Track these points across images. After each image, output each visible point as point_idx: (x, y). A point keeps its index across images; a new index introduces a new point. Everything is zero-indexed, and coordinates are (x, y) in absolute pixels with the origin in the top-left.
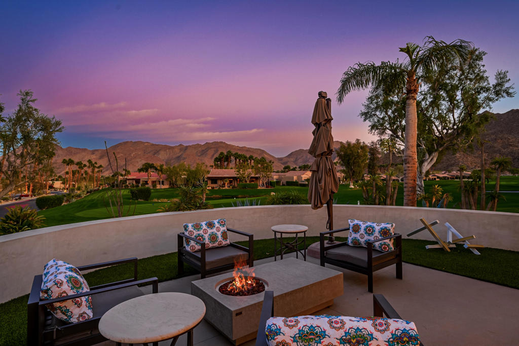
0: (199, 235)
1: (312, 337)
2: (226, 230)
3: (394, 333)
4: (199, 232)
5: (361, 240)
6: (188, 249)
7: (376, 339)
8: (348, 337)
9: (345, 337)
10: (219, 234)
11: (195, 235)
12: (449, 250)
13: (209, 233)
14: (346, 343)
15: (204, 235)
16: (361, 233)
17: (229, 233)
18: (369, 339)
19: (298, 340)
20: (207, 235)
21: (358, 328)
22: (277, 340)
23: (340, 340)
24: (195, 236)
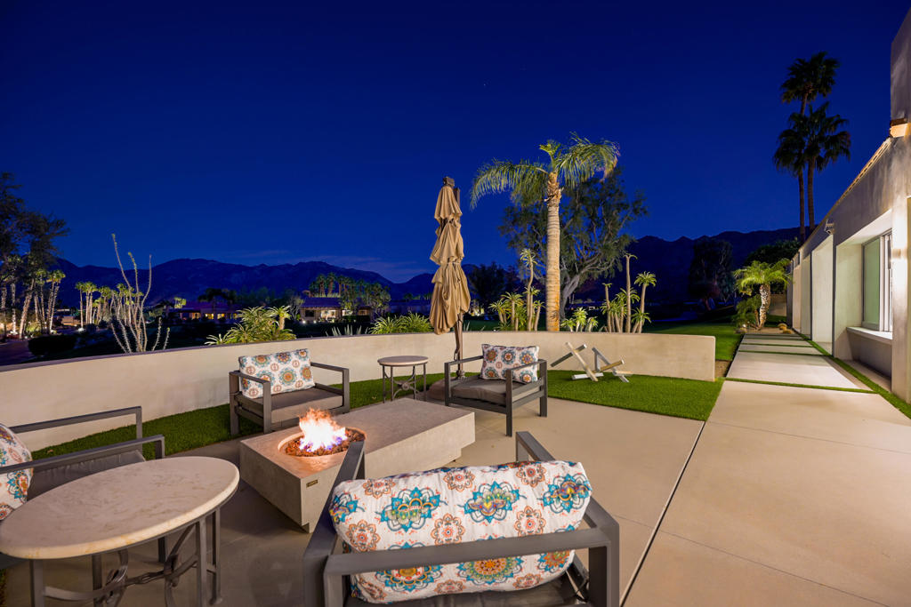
0: (264, 373)
1: (417, 507)
2: (309, 365)
3: (551, 483)
4: (264, 369)
5: (497, 370)
6: (247, 394)
7: (524, 497)
8: (479, 500)
9: (472, 502)
10: (298, 371)
11: (257, 372)
12: (597, 380)
13: (280, 370)
14: (474, 511)
15: (273, 372)
16: (497, 361)
17: (312, 369)
18: (513, 498)
19: (390, 517)
20: (278, 372)
21: (495, 483)
22: (351, 522)
23: (464, 507)
24: (258, 375)
